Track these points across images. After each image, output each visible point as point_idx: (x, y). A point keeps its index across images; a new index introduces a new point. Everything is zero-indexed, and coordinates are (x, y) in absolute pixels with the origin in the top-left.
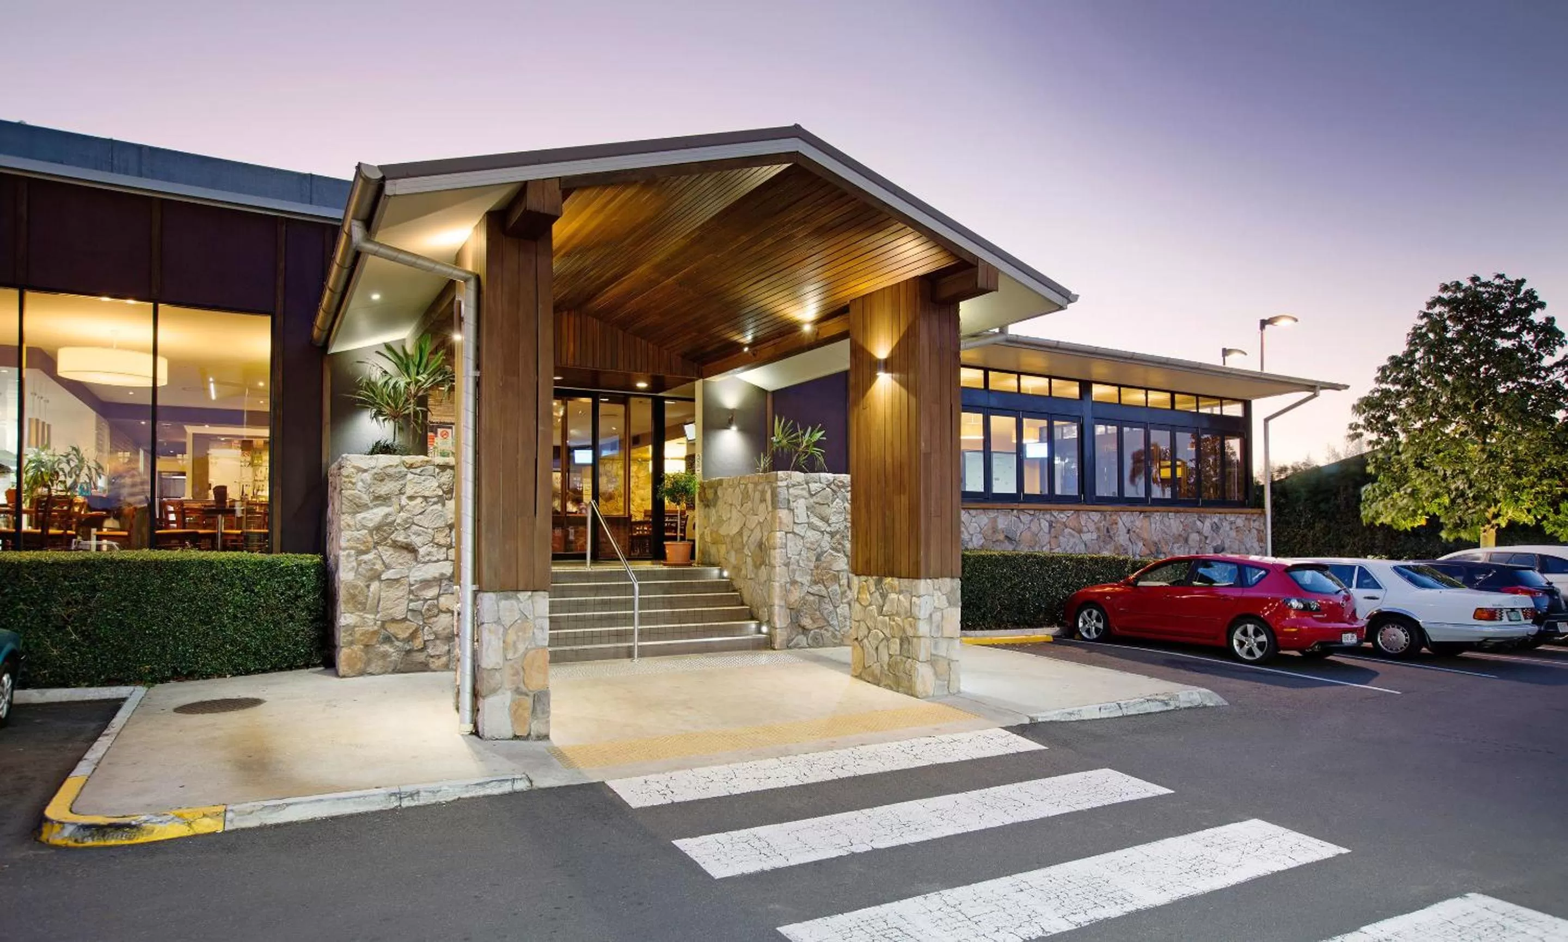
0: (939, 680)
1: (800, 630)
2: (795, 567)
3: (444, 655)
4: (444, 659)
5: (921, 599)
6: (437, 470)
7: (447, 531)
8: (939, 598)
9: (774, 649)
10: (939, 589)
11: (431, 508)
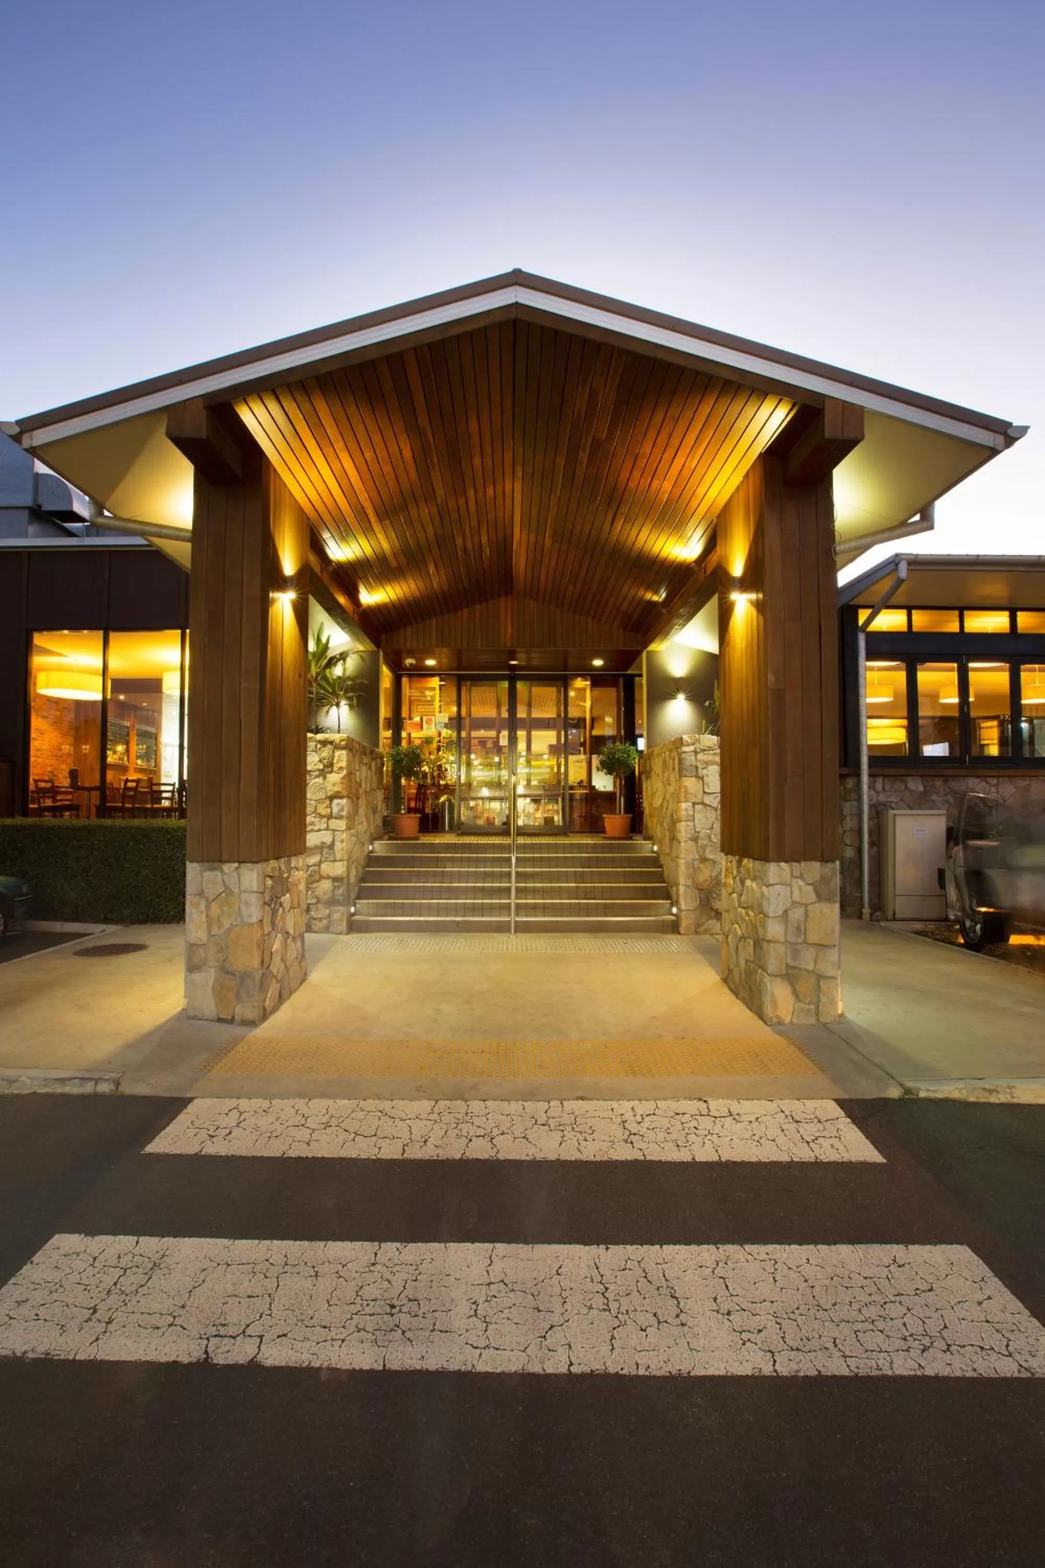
0: (801, 1001)
1: (713, 914)
2: (706, 843)
3: (325, 918)
4: (325, 922)
5: (771, 888)
6: (319, 746)
7: (328, 802)
8: (800, 889)
9: (679, 934)
10: (801, 877)
11: (314, 781)
